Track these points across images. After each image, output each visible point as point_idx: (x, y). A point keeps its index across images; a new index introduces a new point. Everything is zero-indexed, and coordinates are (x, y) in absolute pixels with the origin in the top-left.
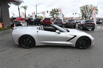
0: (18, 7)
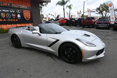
0: (64, 7)
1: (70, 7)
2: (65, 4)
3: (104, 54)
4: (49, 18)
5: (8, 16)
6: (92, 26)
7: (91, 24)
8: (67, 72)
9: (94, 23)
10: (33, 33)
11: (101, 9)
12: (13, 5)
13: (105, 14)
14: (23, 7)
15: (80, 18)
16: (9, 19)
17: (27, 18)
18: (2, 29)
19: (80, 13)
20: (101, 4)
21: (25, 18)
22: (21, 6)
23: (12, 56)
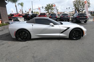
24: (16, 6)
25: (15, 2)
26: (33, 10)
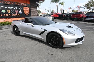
1: (62, 4)
2: (58, 2)
3: (82, 42)
4: (45, 13)
5: (12, 12)
6: (80, 20)
7: (79, 18)
8: (52, 54)
9: (83, 17)
10: (28, 25)
11: (89, 5)
12: (16, 3)
13: (92, 9)
14: (24, 4)
15: (70, 13)
16: (13, 14)
17: (26, 13)
18: (8, 22)
19: (70, 9)
20: (89, 1)
21: (25, 13)
22: (22, 4)
23: (13, 41)
24: (57, 6)
25: (57, 2)
26: (74, 9)
